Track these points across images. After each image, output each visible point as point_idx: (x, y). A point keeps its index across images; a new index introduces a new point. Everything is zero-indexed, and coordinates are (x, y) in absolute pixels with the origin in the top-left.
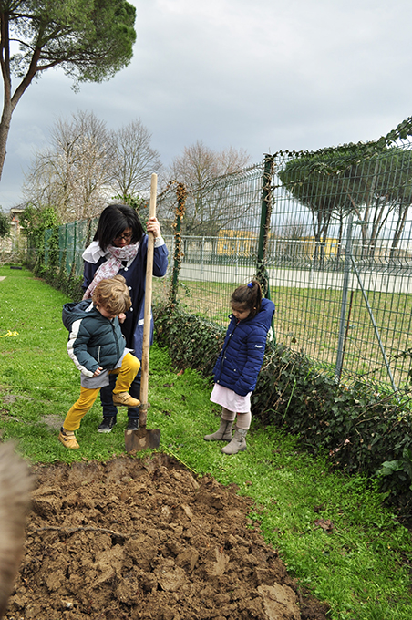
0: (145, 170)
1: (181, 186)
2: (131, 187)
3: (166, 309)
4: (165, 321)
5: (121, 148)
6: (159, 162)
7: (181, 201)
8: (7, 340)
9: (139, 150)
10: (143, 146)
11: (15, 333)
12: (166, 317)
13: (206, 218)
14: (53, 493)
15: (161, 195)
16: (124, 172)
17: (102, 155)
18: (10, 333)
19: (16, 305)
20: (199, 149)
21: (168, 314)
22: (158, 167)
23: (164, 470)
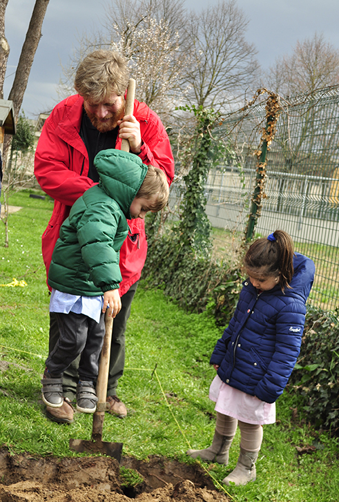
0: (234, 72)
1: (273, 97)
2: (211, 96)
3: (233, 272)
4: (229, 288)
5: (202, 39)
6: (255, 63)
7: (271, 119)
8: (9, 291)
9: (228, 43)
10: (234, 37)
11: (23, 284)
12: (232, 283)
13: (317, 149)
14: (36, 490)
15: (245, 109)
16: (202, 73)
17: (173, 47)
18: (16, 282)
19: (29, 247)
20: (317, 47)
21: (234, 279)
22: (253, 69)
23: (190, 485)
